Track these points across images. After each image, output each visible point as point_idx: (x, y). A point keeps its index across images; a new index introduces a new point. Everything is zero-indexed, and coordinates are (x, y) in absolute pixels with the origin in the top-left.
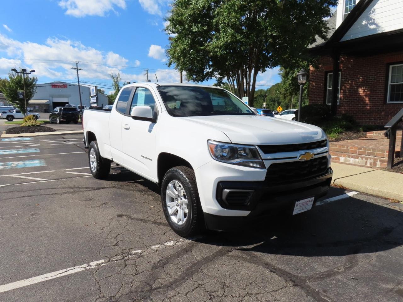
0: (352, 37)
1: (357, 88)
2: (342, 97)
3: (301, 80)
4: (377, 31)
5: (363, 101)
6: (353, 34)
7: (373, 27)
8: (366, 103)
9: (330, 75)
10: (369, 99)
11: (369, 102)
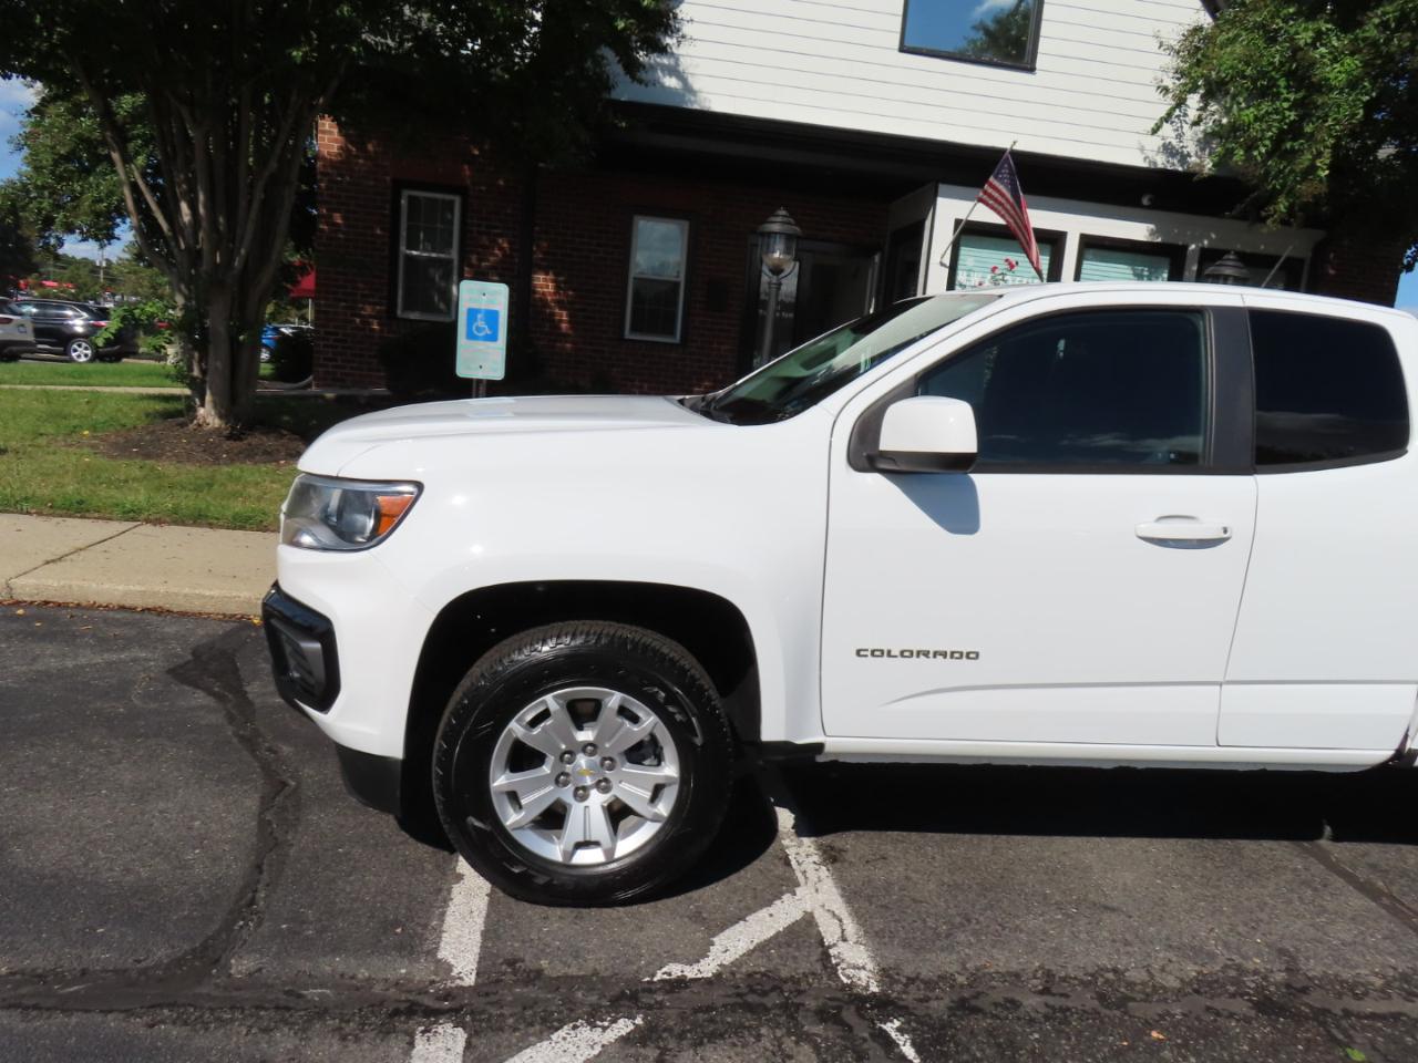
4: (686, 103)
5: (553, 321)
7: (671, 82)
8: (560, 328)
9: (412, 199)
10: (570, 316)
11: (571, 328)
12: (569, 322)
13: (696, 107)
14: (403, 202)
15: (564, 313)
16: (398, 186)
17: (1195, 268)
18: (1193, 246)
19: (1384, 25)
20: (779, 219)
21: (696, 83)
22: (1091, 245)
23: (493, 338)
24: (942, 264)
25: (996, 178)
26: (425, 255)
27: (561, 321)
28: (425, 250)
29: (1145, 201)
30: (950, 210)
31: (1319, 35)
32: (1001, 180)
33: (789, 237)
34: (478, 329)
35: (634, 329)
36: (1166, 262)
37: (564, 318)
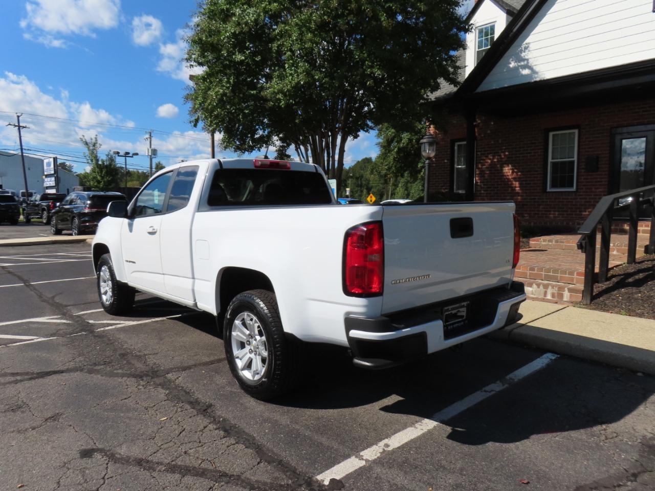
0: (495, 86)
1: (502, 167)
2: (479, 181)
3: (427, 151)
4: (533, 79)
5: (512, 187)
6: (496, 80)
7: (526, 72)
8: (515, 190)
9: (458, 146)
10: (520, 184)
11: (521, 189)
12: (519, 187)
13: (538, 79)
14: (456, 148)
15: (517, 183)
16: (453, 143)
21: (537, 68)
26: (464, 167)
27: (516, 187)
28: (464, 165)
35: (552, 186)
37: (517, 185)
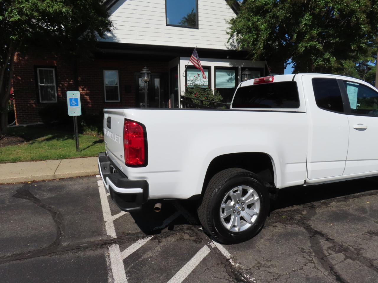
5: (85, 99)
7: (109, 35)
8: (87, 101)
9: (40, 70)
10: (89, 97)
12: (90, 99)
13: (117, 42)
14: (38, 72)
15: (88, 97)
16: (36, 67)
17: (241, 72)
18: (240, 67)
19: (270, 17)
20: (145, 69)
21: (116, 35)
22: (217, 69)
23: (77, 105)
24: (183, 76)
25: (193, 55)
26: (46, 85)
28: (46, 84)
29: (228, 57)
30: (183, 63)
31: (258, 19)
32: (194, 55)
33: (148, 74)
34: (73, 103)
35: (107, 99)
36: (234, 71)
37: (88, 98)
